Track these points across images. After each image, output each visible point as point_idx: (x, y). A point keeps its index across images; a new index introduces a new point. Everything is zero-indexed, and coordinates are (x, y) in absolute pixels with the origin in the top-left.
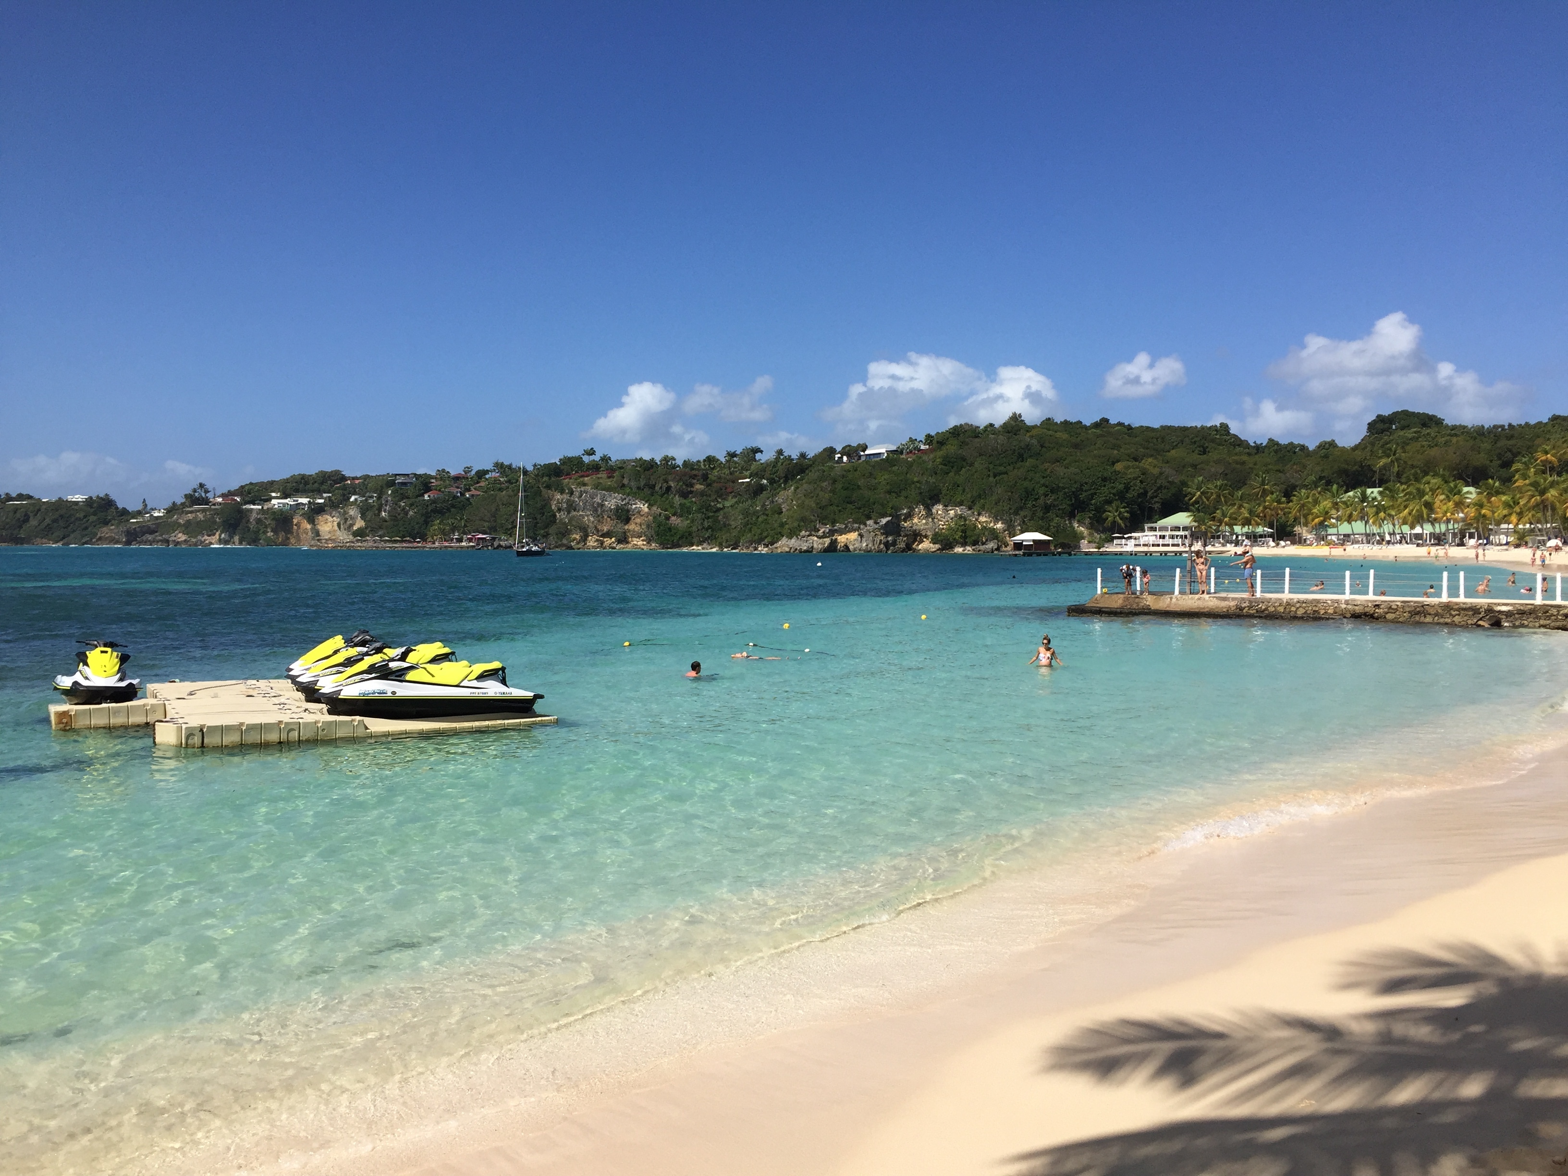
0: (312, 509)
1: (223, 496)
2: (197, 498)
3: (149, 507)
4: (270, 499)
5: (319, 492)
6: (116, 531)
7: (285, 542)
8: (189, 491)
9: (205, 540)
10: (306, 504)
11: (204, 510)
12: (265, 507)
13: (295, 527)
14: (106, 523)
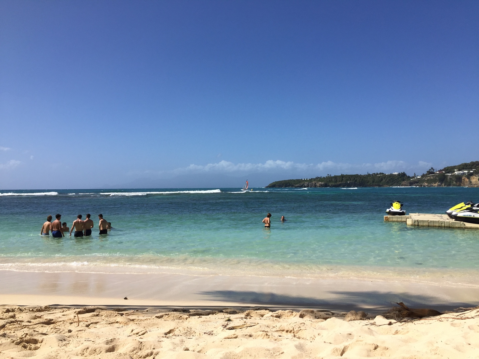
0: (469, 174)
1: (439, 171)
2: (430, 172)
3: (416, 175)
4: (454, 172)
5: (471, 169)
6: (407, 183)
7: (460, 185)
8: (428, 170)
9: (433, 185)
10: (466, 173)
11: (433, 176)
12: (453, 174)
13: (463, 180)
14: (404, 180)
